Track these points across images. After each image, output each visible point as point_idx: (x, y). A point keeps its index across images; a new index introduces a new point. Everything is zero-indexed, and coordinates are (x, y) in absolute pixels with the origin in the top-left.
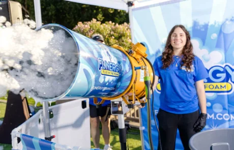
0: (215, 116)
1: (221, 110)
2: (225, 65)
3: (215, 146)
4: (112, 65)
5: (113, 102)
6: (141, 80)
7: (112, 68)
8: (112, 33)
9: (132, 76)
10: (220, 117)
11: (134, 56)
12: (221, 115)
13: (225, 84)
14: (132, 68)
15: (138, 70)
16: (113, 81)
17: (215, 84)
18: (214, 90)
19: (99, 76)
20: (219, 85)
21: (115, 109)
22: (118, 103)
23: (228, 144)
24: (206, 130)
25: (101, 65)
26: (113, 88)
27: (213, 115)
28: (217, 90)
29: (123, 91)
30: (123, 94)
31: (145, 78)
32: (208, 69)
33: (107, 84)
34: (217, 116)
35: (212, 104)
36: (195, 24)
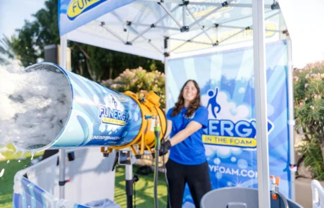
0: (239, 173)
1: (246, 167)
2: (251, 120)
3: (232, 206)
4: (117, 113)
5: (121, 152)
6: (152, 129)
7: (116, 116)
8: (156, 81)
9: (142, 125)
10: (244, 173)
11: (146, 104)
12: (246, 171)
13: (251, 139)
14: (142, 117)
15: (149, 119)
16: (117, 130)
17: (240, 139)
18: (240, 145)
19: (100, 124)
20: (245, 139)
21: (124, 159)
22: (126, 152)
23: (245, 204)
24: (228, 186)
25: (102, 113)
26: (118, 138)
27: (237, 171)
28: (242, 145)
29: (131, 140)
30: (132, 144)
31: (155, 128)
32: (235, 122)
33: (110, 133)
34: (242, 172)
35: (237, 159)
36: (223, 78)
